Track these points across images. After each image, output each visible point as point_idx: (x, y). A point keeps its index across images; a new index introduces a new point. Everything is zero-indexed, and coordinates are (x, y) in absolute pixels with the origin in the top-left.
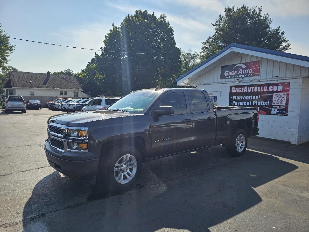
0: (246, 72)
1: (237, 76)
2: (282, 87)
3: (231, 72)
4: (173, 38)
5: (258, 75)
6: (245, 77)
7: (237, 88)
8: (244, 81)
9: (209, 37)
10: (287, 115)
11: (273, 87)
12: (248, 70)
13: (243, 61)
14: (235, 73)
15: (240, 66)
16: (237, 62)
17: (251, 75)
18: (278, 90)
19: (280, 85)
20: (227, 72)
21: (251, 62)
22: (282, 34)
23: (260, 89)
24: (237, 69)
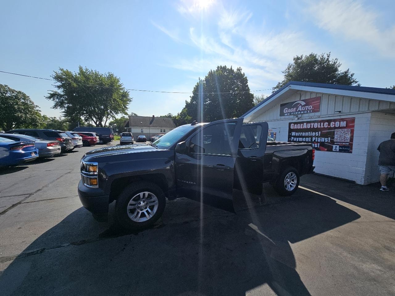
0: (305, 109)
1: (296, 113)
2: (345, 122)
3: (290, 109)
4: (248, 85)
5: (318, 111)
6: (304, 113)
7: (296, 124)
8: (303, 117)
9: (279, 83)
10: (351, 152)
11: (335, 122)
12: (307, 107)
13: (303, 98)
14: (294, 110)
15: (299, 103)
16: (296, 99)
17: (310, 112)
18: (341, 126)
19: (343, 121)
20: (286, 110)
21: (311, 99)
22: (352, 75)
23: (320, 126)
24: (297, 106)
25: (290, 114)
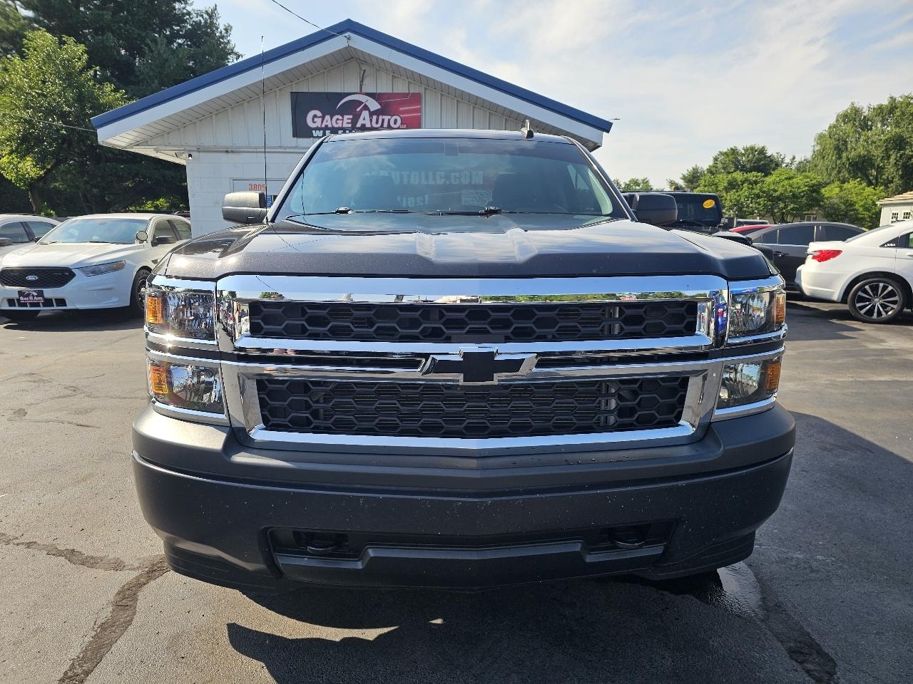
0: (382, 124)
3: (331, 119)
12: (386, 118)
13: (369, 88)
14: (346, 120)
15: (361, 102)
16: (348, 86)
21: (394, 95)
24: (353, 108)
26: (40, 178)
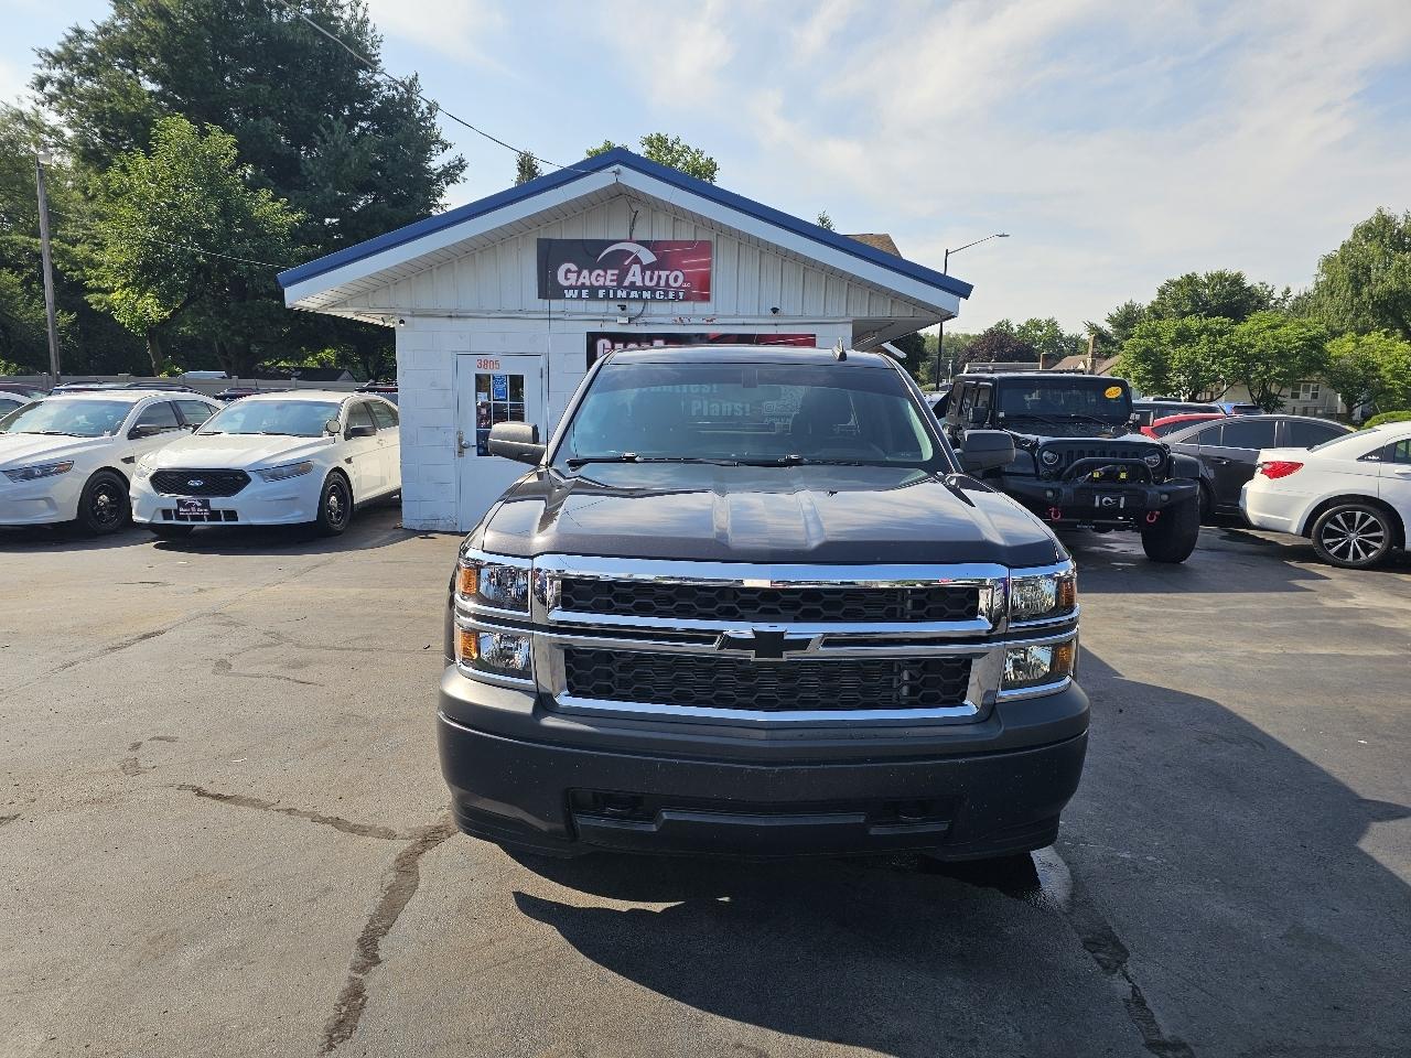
0: (658, 283)
1: (620, 294)
3: (590, 274)
5: (706, 298)
7: (619, 342)
8: (650, 315)
9: (80, 32)
13: (642, 234)
14: (609, 277)
15: (628, 253)
16: (614, 233)
17: (676, 297)
20: (569, 271)
21: (674, 243)
22: (431, 109)
24: (619, 261)
25: (593, 293)
26: (164, 322)
